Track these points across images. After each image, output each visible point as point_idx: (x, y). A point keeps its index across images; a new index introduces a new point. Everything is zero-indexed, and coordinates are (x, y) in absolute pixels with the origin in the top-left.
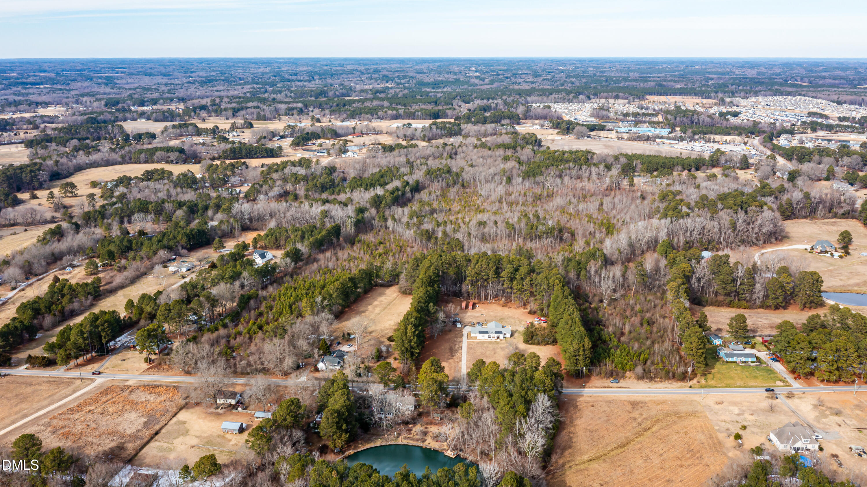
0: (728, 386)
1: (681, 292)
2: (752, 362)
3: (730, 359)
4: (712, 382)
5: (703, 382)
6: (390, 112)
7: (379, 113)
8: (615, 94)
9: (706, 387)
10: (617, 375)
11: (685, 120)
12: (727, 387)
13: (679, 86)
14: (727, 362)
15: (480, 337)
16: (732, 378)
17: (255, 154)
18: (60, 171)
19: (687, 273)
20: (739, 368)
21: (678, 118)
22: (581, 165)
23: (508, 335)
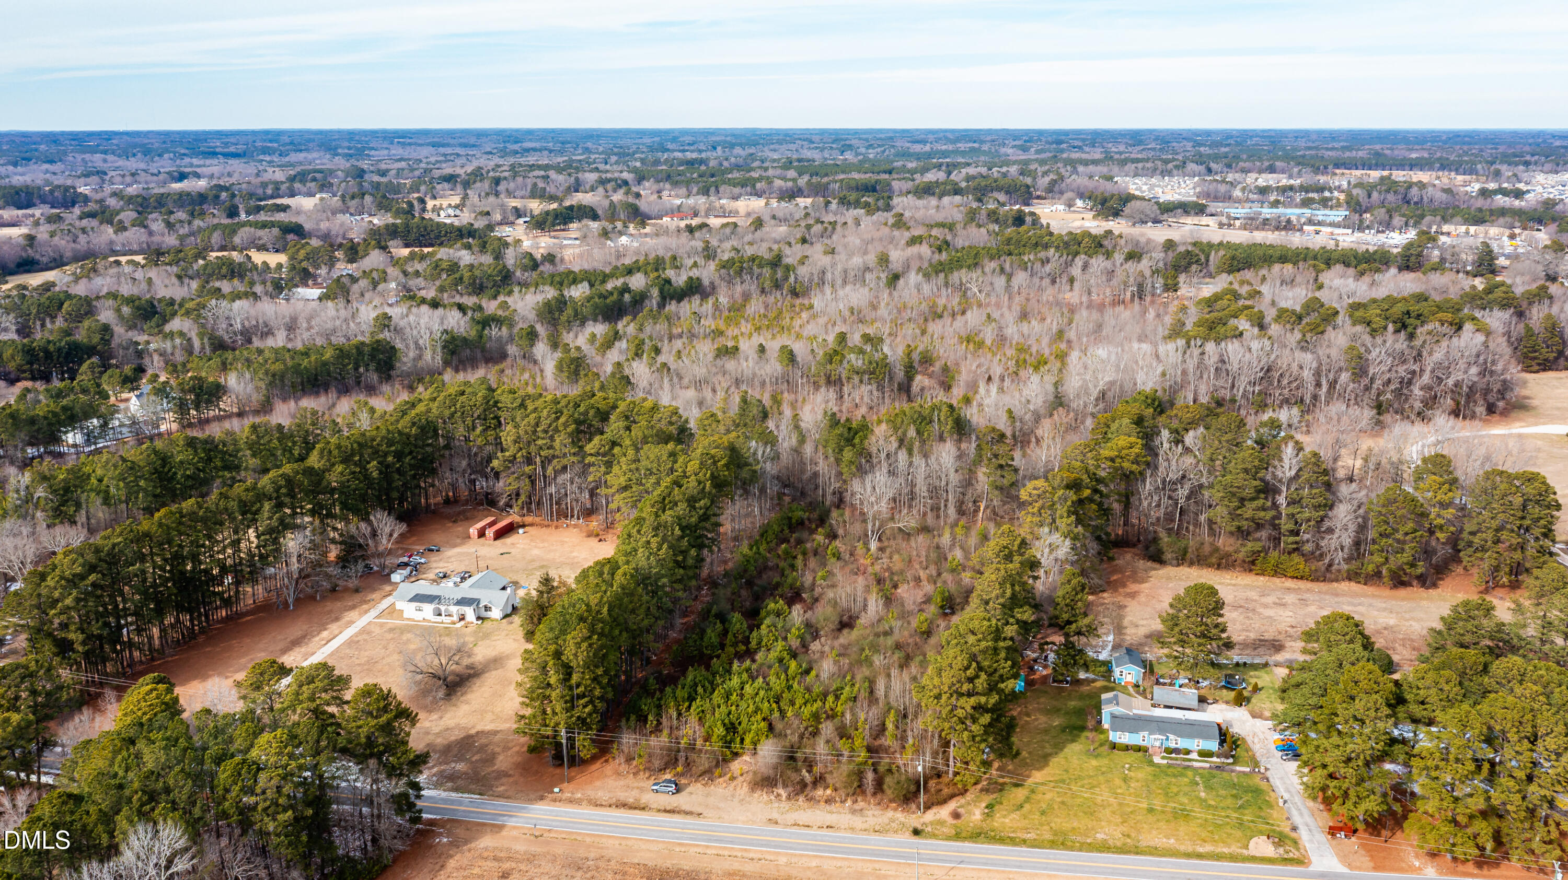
0: (1060, 842)
1: (1061, 510)
2: (1204, 754)
3: (1124, 738)
4: (1005, 820)
5: (975, 815)
6: (778, 183)
7: (758, 185)
8: (1266, 164)
9: (977, 835)
10: (688, 764)
11: (1391, 197)
12: (1053, 844)
13: (1414, 156)
14: (1114, 746)
15: (410, 611)
16: (1091, 811)
17: (438, 237)
18: (37, 257)
19: (1126, 465)
20: (1143, 773)
21: (1375, 195)
22: (1077, 254)
23: (496, 613)
